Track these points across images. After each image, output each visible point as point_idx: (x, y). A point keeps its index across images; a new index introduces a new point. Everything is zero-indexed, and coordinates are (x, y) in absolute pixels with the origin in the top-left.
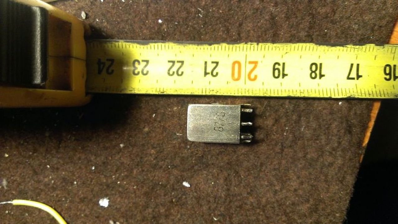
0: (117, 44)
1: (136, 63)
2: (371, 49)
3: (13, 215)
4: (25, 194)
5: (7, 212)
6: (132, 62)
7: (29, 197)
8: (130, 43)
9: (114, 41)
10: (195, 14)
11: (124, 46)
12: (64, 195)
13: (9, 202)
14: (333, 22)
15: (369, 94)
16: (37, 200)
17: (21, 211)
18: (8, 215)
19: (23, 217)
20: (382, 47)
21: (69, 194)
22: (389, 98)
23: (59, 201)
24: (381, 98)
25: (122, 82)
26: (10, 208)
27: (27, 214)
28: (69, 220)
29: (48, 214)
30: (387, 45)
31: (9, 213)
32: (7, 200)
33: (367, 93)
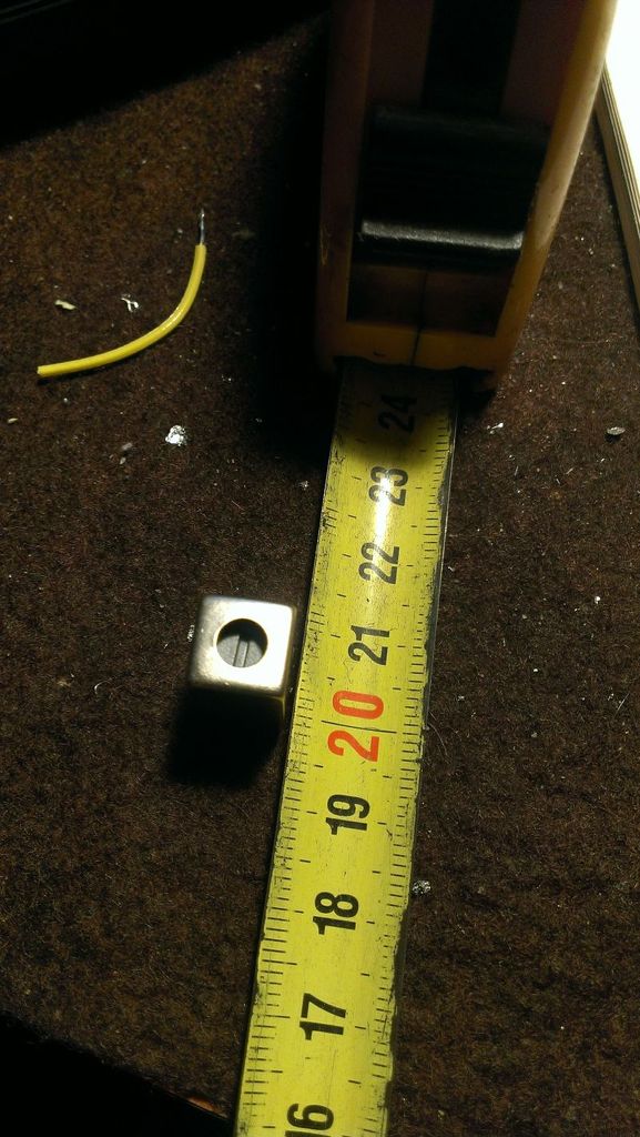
0: (447, 439)
1: (401, 478)
2: (378, 1070)
3: (172, 242)
4: (215, 273)
5: (180, 231)
6: (402, 469)
7: (209, 280)
8: (445, 467)
9: (452, 434)
10: (615, 686)
11: (440, 454)
12: (204, 353)
13: (202, 238)
14: (584, 1051)
15: (257, 1049)
16: (199, 295)
17: (178, 260)
18: (172, 233)
19: (166, 262)
20: (383, 1102)
21: (204, 364)
22: (241, 1106)
23: (192, 341)
24: (244, 1082)
25: (359, 440)
26: (188, 239)
27: (170, 271)
28: (146, 358)
29: (165, 317)
30: (386, 1118)
31: (176, 234)
32: (206, 235)
33: (262, 1044)
